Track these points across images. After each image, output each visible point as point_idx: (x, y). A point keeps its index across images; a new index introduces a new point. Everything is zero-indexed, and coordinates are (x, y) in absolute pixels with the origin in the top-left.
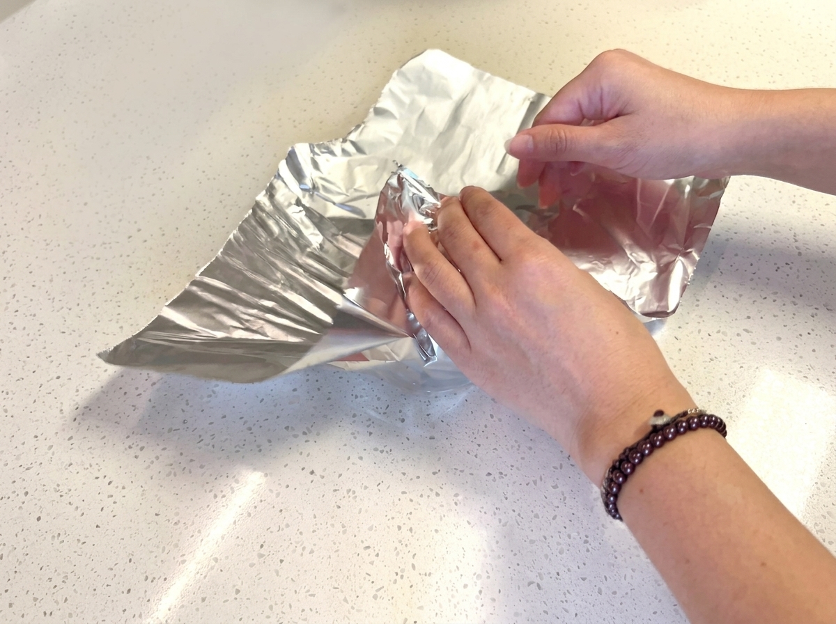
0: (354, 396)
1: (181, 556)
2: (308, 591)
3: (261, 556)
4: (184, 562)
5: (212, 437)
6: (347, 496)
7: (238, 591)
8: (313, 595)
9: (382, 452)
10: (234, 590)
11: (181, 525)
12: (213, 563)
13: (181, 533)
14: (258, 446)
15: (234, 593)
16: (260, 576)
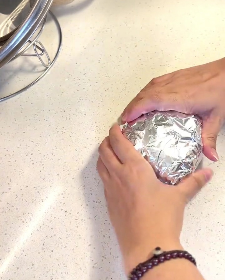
0: (84, 177)
1: (8, 249)
2: (64, 264)
3: (43, 249)
4: (9, 251)
5: (22, 195)
6: (81, 222)
7: (33, 265)
8: (66, 266)
9: (96, 202)
10: (32, 264)
11: (8, 235)
12: (22, 252)
13: (8, 239)
14: (42, 200)
15: (31, 265)
16: (43, 258)
